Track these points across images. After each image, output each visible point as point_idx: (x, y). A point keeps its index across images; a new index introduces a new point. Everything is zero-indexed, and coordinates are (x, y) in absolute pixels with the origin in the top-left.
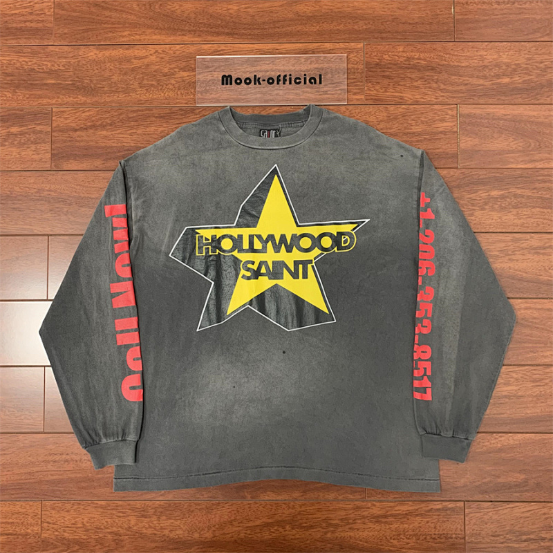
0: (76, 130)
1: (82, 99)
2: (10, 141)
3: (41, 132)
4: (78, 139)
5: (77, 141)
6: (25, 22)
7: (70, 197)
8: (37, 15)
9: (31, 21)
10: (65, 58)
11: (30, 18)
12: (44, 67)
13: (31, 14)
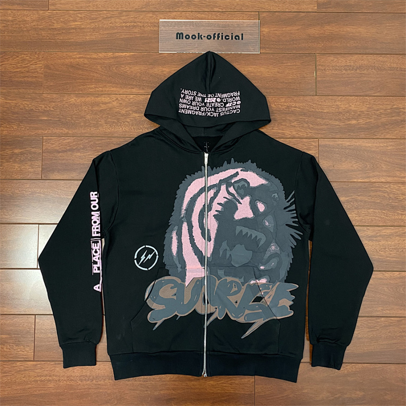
1: (65, 131)
2: (13, 159)
3: (35, 153)
4: (61, 158)
5: (59, 159)
6: (24, 77)
8: (32, 72)
9: (28, 77)
10: (54, 102)
11: (27, 74)
12: (40, 108)
13: (28, 72)
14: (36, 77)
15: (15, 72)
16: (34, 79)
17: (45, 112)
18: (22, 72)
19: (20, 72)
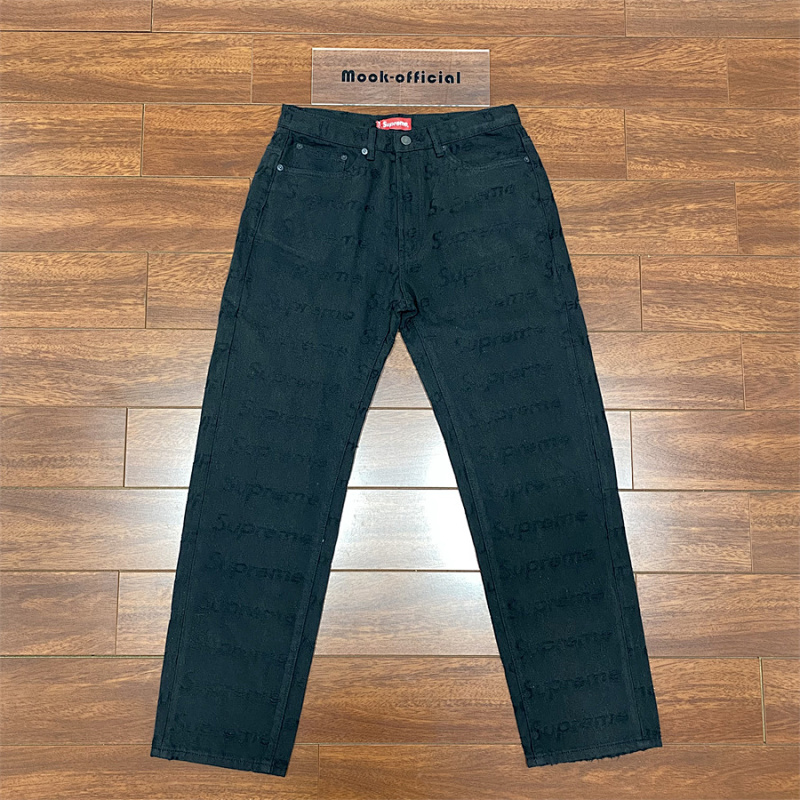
0: (766, 209)
1: (771, 172)
2: (687, 220)
3: (723, 210)
4: (769, 219)
5: (767, 221)
6: (694, 81)
7: (763, 287)
8: (708, 73)
9: (701, 81)
10: (747, 124)
11: (699, 77)
12: (722, 134)
13: (700, 72)
14: (714, 81)
15: (678, 72)
16: (711, 85)
17: (732, 141)
18: (690, 73)
19: (685, 72)
